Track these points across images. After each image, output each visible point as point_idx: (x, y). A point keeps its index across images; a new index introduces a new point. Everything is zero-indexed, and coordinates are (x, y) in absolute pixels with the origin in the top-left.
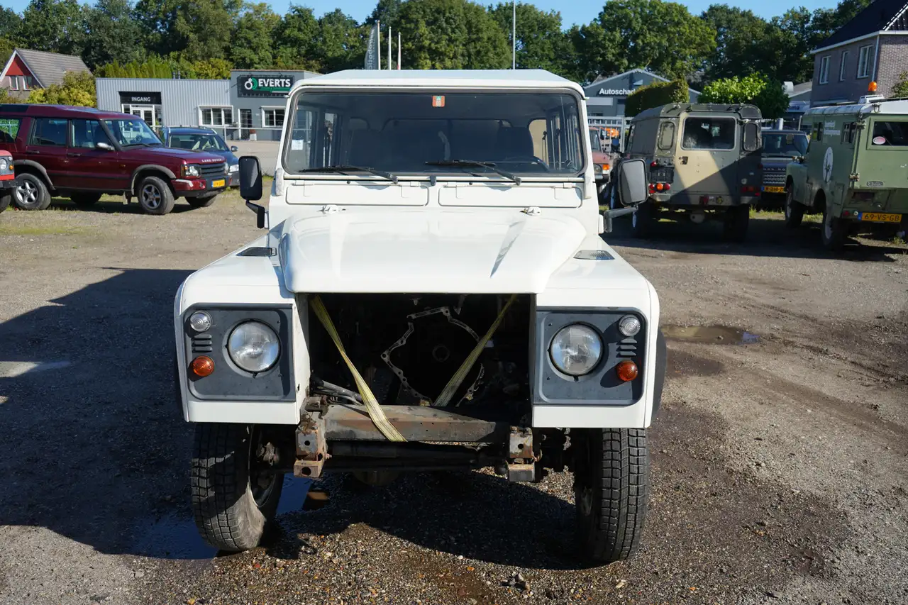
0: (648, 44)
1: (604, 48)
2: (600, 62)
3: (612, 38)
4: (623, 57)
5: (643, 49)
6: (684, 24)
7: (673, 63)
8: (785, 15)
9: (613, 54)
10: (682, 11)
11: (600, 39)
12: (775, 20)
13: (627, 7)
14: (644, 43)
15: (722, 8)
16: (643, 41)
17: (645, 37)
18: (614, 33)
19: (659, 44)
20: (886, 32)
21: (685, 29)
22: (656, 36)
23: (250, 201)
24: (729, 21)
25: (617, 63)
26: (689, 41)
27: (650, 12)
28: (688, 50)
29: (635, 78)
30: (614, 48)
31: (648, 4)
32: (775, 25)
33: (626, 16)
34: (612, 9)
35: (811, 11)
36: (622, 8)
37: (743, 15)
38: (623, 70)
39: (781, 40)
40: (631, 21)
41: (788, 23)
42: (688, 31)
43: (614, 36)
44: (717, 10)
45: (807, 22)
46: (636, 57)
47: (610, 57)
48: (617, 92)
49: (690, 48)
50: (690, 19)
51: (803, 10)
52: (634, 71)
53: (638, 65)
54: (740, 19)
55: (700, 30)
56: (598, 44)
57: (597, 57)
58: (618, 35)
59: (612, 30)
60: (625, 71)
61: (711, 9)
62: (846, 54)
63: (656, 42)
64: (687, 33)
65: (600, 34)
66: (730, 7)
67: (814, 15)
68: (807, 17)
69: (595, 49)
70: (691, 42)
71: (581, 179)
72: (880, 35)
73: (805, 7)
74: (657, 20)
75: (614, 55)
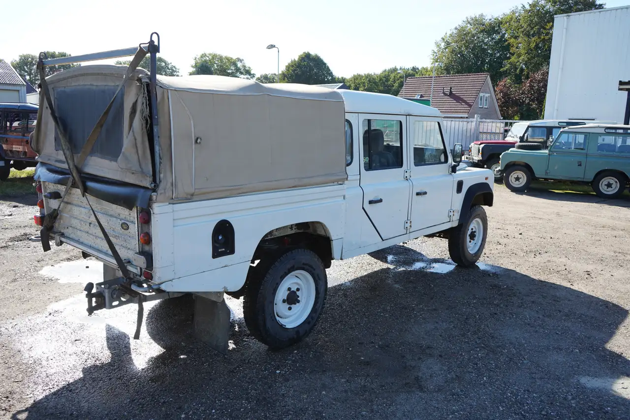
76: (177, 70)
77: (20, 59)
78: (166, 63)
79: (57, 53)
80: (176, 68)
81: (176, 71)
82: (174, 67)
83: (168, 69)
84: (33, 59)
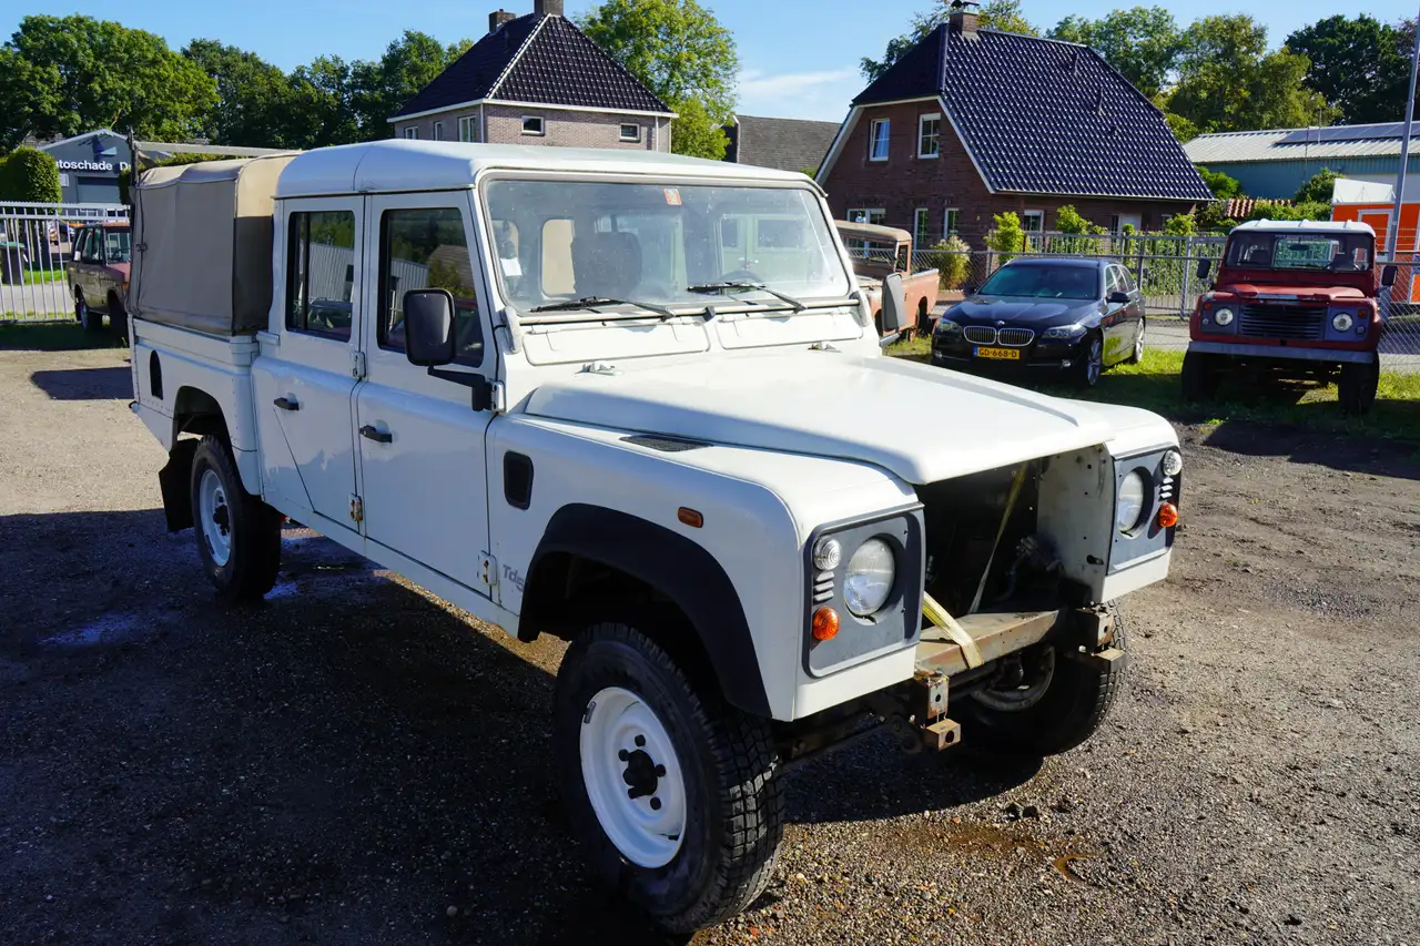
0: (112, 91)
1: (37, 93)
2: (29, 115)
3: (46, 76)
4: (70, 109)
5: (104, 98)
6: (164, 64)
7: (158, 123)
8: (313, 65)
9: (52, 103)
10: (158, 44)
11: (25, 78)
12: (300, 70)
13: (63, 29)
14: (104, 90)
15: (211, 45)
16: (101, 86)
17: (104, 80)
18: (48, 69)
19: (130, 93)
20: (489, 100)
21: (167, 70)
22: (122, 80)
23: (436, 367)
24: (227, 66)
25: (61, 118)
26: (177, 90)
27: (104, 40)
28: (178, 105)
29: (103, 144)
30: (53, 94)
31: (100, 29)
32: (303, 78)
33: (64, 43)
34: (36, 29)
35: (347, 63)
36: (55, 30)
37: (245, 58)
38: (75, 131)
39: (315, 100)
40: (74, 54)
41: (320, 76)
42: (173, 75)
43: (49, 73)
44: (205, 47)
45: (345, 77)
46: (95, 110)
47: (47, 108)
48: (73, 165)
49: (181, 102)
50: (173, 56)
51: (336, 60)
52: (98, 133)
53: (99, 123)
54: (241, 65)
55: (191, 75)
56: (19, 84)
57: (23, 106)
58: (56, 73)
59: (45, 64)
60: (79, 134)
61: (195, 45)
62: (439, 125)
63: (124, 89)
64: (171, 79)
65: (24, 68)
66: (225, 46)
67: (352, 69)
68: (343, 71)
69: (18, 94)
70: (181, 93)
71: (856, 301)
72: (484, 104)
73: (338, 56)
74: (119, 55)
75: (53, 105)
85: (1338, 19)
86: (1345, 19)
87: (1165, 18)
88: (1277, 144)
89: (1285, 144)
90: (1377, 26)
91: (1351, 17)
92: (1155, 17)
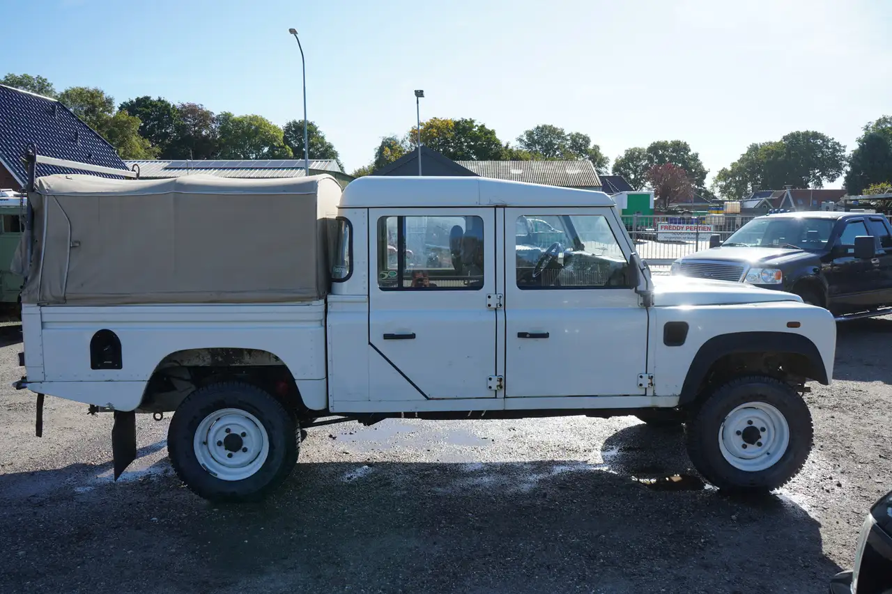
76: (842, 148)
77: (626, 155)
78: (824, 141)
79: (669, 143)
80: (840, 146)
81: (838, 151)
82: (838, 144)
83: (828, 148)
84: (640, 153)
85: (147, 98)
86: (151, 99)
87: (46, 84)
88: (166, 169)
89: (171, 169)
90: (169, 105)
91: (154, 98)
92: (39, 83)
